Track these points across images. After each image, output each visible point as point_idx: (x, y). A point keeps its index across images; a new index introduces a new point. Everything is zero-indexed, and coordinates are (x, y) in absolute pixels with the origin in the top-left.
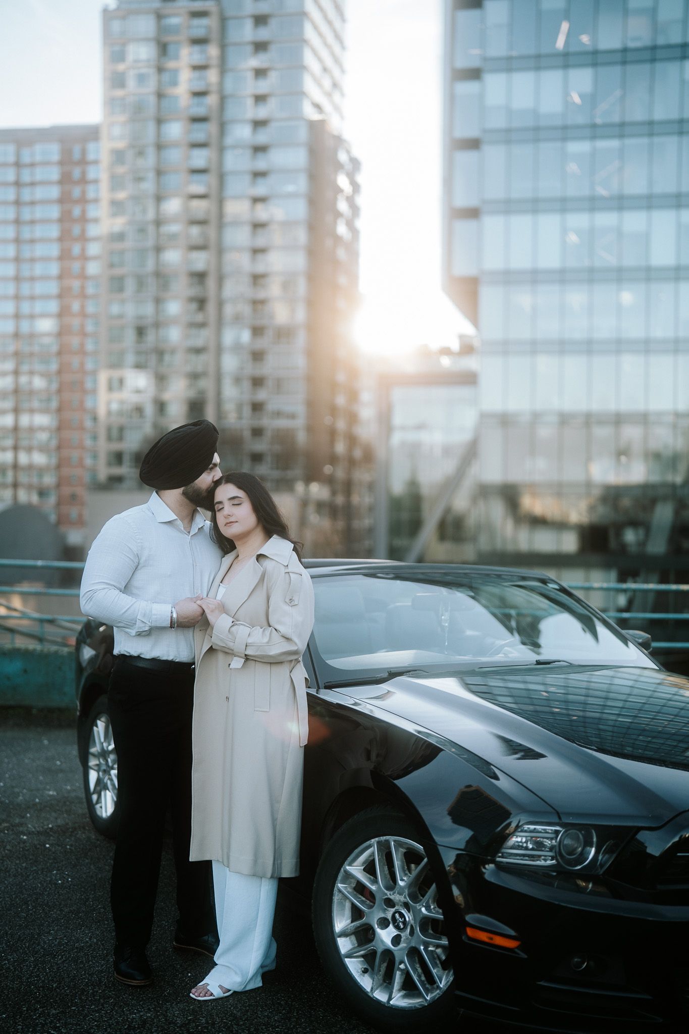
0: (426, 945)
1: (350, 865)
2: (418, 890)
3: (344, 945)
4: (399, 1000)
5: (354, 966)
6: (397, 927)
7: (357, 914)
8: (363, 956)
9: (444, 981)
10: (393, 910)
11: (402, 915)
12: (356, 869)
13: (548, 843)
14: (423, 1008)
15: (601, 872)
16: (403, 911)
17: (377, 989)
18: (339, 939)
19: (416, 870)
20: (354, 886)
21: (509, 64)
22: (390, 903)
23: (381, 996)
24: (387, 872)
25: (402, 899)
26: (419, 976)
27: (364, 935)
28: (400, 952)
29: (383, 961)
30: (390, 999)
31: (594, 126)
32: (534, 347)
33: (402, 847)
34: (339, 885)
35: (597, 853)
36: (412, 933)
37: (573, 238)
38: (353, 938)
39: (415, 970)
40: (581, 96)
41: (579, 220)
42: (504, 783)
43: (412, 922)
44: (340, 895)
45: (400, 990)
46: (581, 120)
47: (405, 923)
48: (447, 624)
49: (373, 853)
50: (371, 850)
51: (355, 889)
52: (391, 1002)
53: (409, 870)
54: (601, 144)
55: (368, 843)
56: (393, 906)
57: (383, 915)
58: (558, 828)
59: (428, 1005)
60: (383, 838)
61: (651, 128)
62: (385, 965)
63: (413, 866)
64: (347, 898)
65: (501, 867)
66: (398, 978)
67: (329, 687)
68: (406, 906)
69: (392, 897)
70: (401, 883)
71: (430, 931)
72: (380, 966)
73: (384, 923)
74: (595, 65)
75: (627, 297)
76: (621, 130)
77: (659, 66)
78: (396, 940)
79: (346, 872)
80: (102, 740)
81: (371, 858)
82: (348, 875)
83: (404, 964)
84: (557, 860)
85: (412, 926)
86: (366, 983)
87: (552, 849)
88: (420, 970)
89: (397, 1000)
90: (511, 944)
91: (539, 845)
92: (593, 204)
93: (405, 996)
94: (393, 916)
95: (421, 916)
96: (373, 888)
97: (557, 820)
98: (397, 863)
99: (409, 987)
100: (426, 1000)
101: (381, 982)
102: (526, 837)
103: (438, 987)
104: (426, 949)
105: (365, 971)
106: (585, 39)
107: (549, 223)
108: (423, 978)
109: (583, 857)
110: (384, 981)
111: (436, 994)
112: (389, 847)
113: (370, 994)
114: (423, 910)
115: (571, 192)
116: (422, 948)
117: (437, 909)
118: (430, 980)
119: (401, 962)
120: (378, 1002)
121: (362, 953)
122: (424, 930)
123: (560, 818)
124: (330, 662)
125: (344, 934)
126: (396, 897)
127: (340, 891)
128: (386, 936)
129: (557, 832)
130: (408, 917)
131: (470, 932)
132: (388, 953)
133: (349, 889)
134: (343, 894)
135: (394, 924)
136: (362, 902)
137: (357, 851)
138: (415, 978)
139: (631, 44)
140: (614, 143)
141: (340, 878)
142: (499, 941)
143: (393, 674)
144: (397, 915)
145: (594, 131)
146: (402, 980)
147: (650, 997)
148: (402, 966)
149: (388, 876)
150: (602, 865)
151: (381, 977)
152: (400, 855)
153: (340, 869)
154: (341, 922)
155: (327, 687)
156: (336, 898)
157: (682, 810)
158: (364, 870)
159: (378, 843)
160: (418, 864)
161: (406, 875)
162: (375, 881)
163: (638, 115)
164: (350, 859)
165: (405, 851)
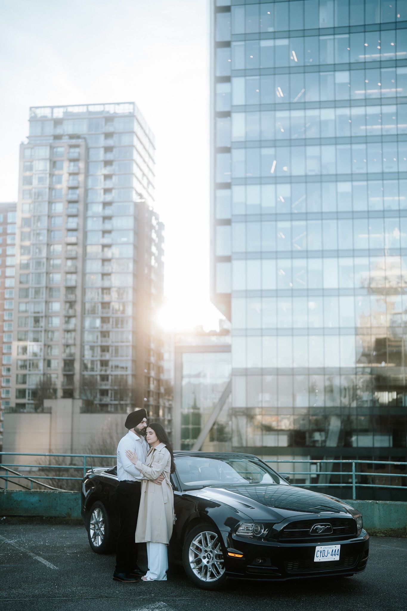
0: (217, 562)
1: (194, 541)
2: (214, 546)
3: (192, 565)
4: (209, 579)
5: (195, 572)
6: (208, 558)
7: (196, 556)
8: (198, 569)
9: (222, 572)
10: (207, 553)
11: (210, 555)
12: (196, 542)
13: (250, 529)
14: (217, 580)
15: (265, 536)
16: (210, 553)
17: (202, 577)
18: (191, 564)
19: (213, 541)
20: (195, 548)
21: (245, 181)
22: (206, 551)
23: (204, 579)
24: (205, 542)
25: (210, 550)
26: (215, 572)
27: (198, 562)
28: (209, 565)
29: (204, 569)
30: (206, 579)
31: (291, 214)
32: (262, 332)
33: (209, 534)
34: (191, 548)
35: (264, 531)
36: (213, 559)
37: (282, 272)
38: (195, 564)
39: (214, 570)
40: (284, 198)
41: (285, 263)
42: (240, 514)
43: (212, 556)
44: (191, 551)
45: (209, 577)
46: (285, 211)
47: (210, 557)
48: (221, 472)
49: (201, 537)
50: (200, 537)
51: (195, 549)
52: (207, 580)
53: (211, 541)
54: (295, 223)
55: (199, 534)
56: (207, 552)
57: (204, 555)
58: (253, 524)
59: (218, 579)
60: (204, 532)
61: (322, 216)
62: (205, 570)
63: (212, 541)
64: (193, 551)
65: (237, 535)
66: (209, 574)
67: (185, 491)
68: (211, 552)
69: (207, 549)
70: (209, 545)
71: (218, 558)
72: (203, 571)
73: (204, 558)
74: (291, 183)
75: (312, 304)
76: (306, 216)
77: (324, 184)
78: (208, 562)
79: (193, 543)
80: (97, 518)
81: (200, 539)
82: (194, 544)
83: (211, 569)
84: (253, 533)
85: (213, 558)
86: (199, 576)
87: (251, 531)
88: (215, 570)
89: (208, 580)
90: (241, 556)
91: (249, 530)
92: (292, 255)
93: (211, 579)
94: (207, 555)
95: (215, 554)
96: (201, 547)
97: (253, 522)
98: (208, 540)
99: (212, 576)
100: (217, 578)
101: (204, 575)
102: (244, 527)
103: (221, 574)
104: (217, 563)
105: (199, 573)
106: (285, 169)
107: (269, 265)
108: (216, 572)
109: (260, 532)
110: (205, 575)
111: (220, 576)
112: (206, 535)
113: (200, 579)
114: (216, 552)
115: (280, 249)
116: (216, 563)
117: (220, 552)
118: (218, 573)
119: (210, 568)
120: (203, 581)
121: (198, 567)
122: (216, 558)
123: (253, 521)
124: (185, 484)
125: (192, 562)
126: (208, 549)
127: (191, 549)
128: (205, 561)
129: (253, 525)
130: (212, 555)
131: (229, 554)
132: (206, 566)
133: (194, 549)
134: (192, 550)
135: (207, 557)
136: (198, 552)
137: (196, 537)
138: (214, 572)
139: (310, 173)
140: (303, 223)
141: (191, 545)
142: (237, 556)
143: (204, 487)
144: (208, 555)
145: (292, 216)
146: (210, 574)
147: (278, 568)
148: (210, 570)
149: (206, 544)
150: (265, 535)
151: (204, 574)
152: (209, 537)
153: (191, 543)
154: (191, 558)
155: (184, 491)
156: (190, 551)
157: (286, 517)
158: (198, 543)
159: (203, 534)
160: (213, 540)
161: (210, 543)
162: (202, 545)
163: (315, 209)
164: (194, 539)
165: (210, 536)
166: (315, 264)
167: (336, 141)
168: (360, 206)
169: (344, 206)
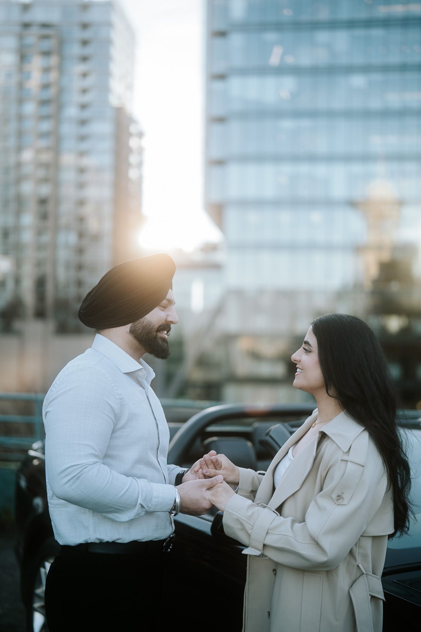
21: (244, 72)
31: (295, 111)
41: (287, 169)
46: (287, 108)
61: (331, 114)
74: (297, 75)
75: (316, 217)
92: (296, 159)
140: (308, 122)
145: (297, 114)
166: (321, 170)
167: (351, 24)
168: (375, 104)
169: (357, 103)
